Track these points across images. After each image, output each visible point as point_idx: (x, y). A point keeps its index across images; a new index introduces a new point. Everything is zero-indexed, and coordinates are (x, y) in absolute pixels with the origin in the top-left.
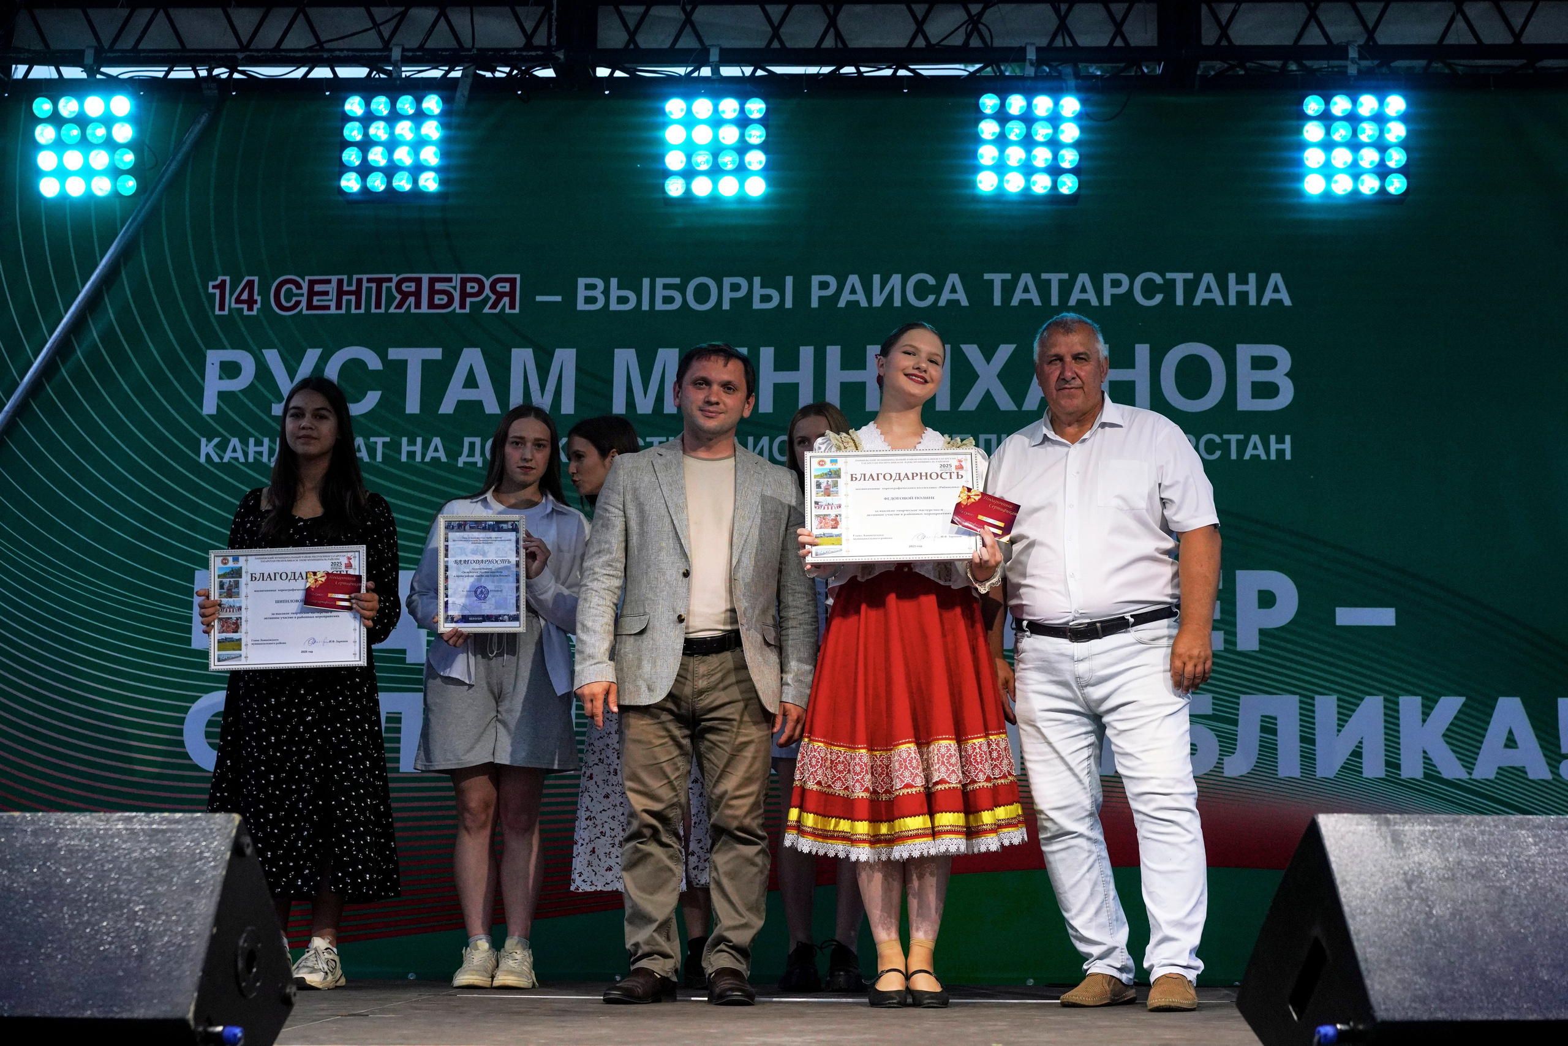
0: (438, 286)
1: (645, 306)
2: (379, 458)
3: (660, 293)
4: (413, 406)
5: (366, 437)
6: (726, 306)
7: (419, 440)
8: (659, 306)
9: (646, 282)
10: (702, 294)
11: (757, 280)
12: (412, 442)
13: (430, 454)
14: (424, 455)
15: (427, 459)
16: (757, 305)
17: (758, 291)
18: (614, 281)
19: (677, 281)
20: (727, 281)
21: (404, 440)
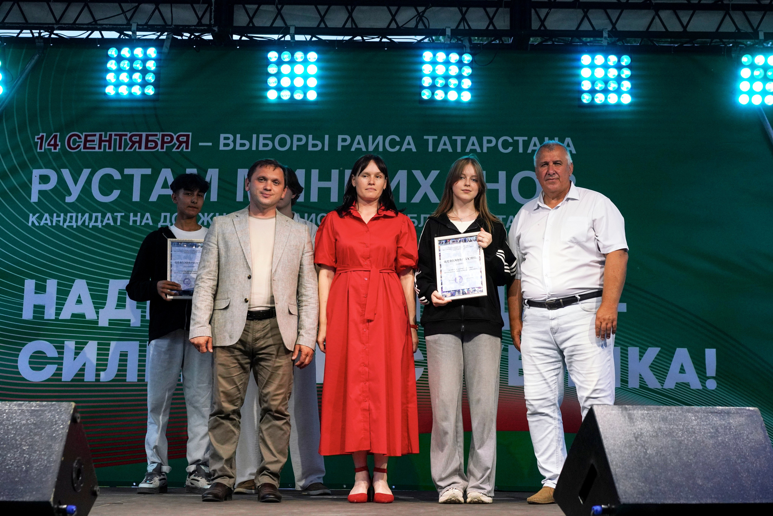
0: (150, 138)
1: (254, 148)
2: (119, 223)
3: (261, 142)
4: (136, 197)
5: (112, 213)
6: (295, 149)
7: (139, 214)
8: (261, 148)
9: (255, 136)
10: (283, 143)
11: (310, 137)
12: (135, 215)
13: (144, 221)
14: (141, 222)
15: (143, 224)
16: (310, 148)
17: (311, 142)
18: (238, 136)
19: (270, 136)
20: (295, 137)
21: (132, 214)
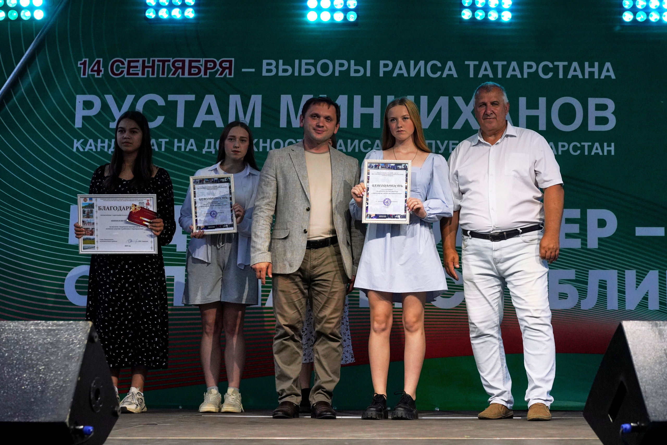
0: (193, 64)
1: (296, 74)
2: (163, 149)
3: (304, 67)
4: (180, 123)
5: (157, 139)
6: (337, 74)
7: (183, 140)
8: (303, 74)
9: (297, 62)
10: (325, 68)
11: (352, 62)
12: (180, 141)
13: (189, 147)
14: (185, 148)
15: (187, 150)
16: (352, 74)
17: (353, 67)
18: (281, 62)
19: (312, 61)
20: (337, 62)
21: (176, 140)
